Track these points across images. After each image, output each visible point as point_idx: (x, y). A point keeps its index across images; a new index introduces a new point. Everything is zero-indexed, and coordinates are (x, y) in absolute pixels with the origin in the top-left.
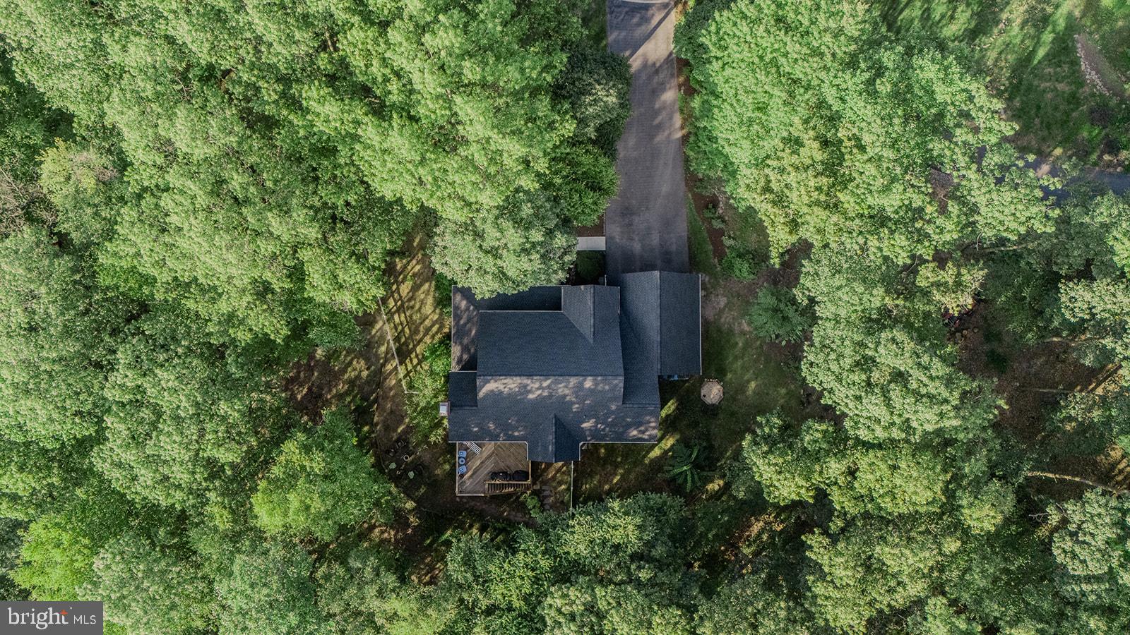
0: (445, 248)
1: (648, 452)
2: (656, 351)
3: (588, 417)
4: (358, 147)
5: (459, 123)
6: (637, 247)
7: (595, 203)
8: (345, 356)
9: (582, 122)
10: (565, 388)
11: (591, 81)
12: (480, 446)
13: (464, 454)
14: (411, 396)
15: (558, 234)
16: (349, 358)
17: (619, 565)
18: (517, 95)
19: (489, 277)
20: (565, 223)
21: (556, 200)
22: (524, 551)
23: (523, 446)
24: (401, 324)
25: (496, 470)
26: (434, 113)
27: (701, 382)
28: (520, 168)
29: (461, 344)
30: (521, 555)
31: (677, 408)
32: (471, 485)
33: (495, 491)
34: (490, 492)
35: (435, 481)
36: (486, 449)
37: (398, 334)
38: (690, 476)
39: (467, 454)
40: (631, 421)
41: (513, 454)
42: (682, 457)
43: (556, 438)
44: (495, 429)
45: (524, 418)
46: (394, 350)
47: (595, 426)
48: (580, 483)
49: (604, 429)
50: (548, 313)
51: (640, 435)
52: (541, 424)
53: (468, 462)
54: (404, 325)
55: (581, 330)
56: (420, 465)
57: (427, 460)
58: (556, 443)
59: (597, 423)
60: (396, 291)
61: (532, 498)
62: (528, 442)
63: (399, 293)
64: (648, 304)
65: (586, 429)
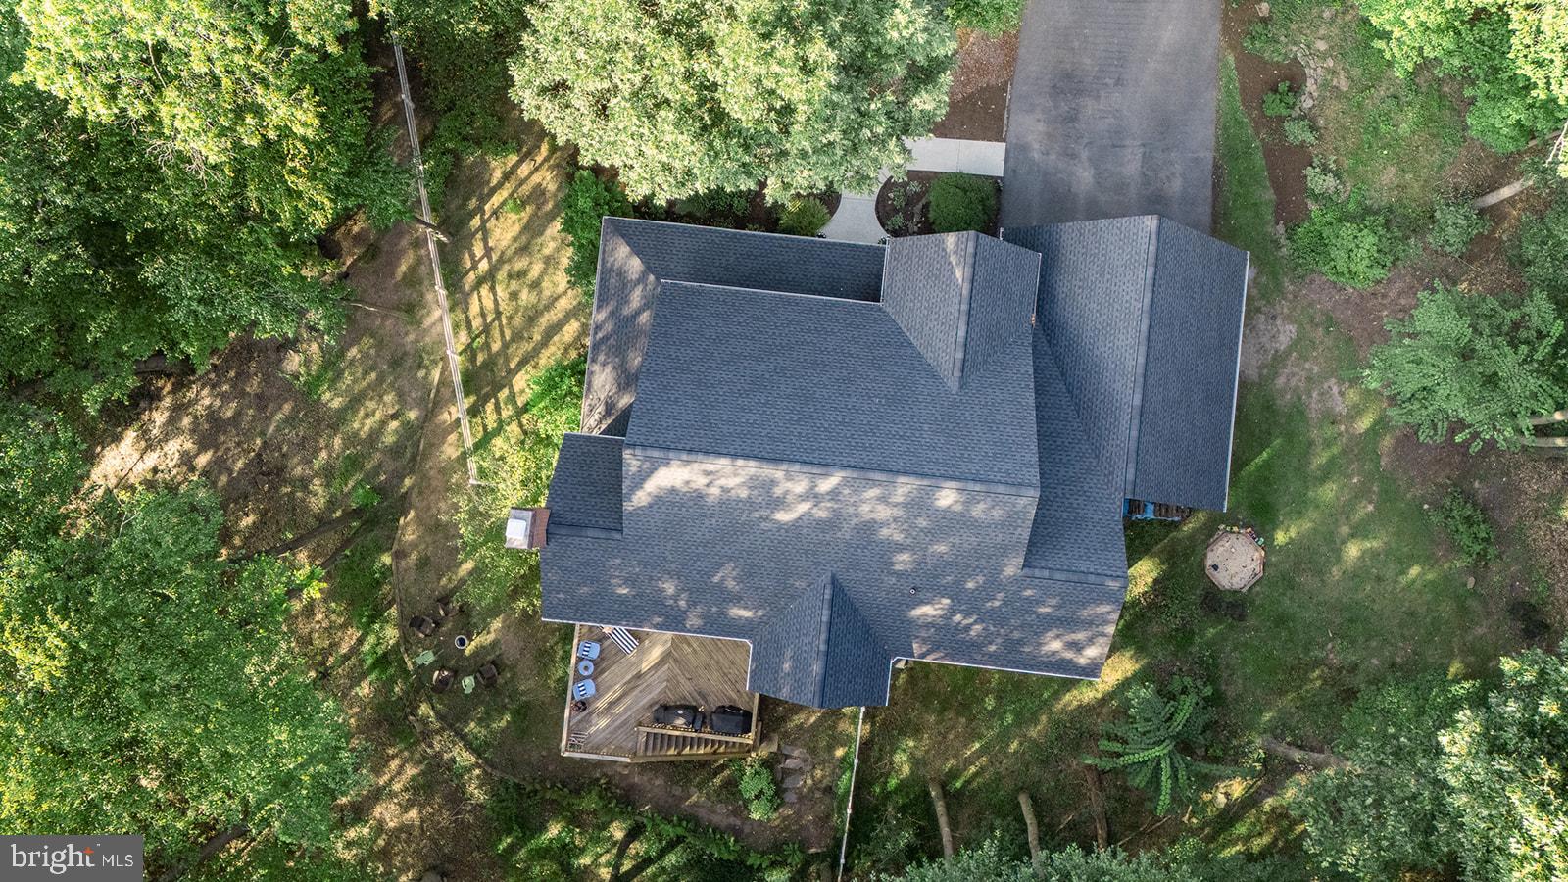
2: (1125, 431)
6: (1083, 177)
12: (637, 637)
13: (595, 650)
23: (742, 651)
25: (672, 698)
27: (1209, 533)
32: (603, 730)
33: (662, 753)
34: (649, 753)
35: (527, 705)
36: (653, 645)
37: (474, 340)
38: (1169, 773)
39: (601, 651)
40: (1048, 614)
41: (718, 663)
42: (1149, 720)
43: (828, 641)
44: (676, 598)
45: (747, 575)
46: (457, 379)
47: (947, 618)
48: (876, 747)
49: (968, 628)
50: (844, 303)
51: (1069, 655)
52: (793, 597)
53: (602, 672)
54: (489, 320)
55: (929, 356)
56: (493, 662)
57: (511, 652)
58: (827, 653)
59: (953, 611)
60: (479, 236)
61: (756, 773)
62: (753, 643)
63: (485, 240)
64: (1116, 306)
65: (920, 622)
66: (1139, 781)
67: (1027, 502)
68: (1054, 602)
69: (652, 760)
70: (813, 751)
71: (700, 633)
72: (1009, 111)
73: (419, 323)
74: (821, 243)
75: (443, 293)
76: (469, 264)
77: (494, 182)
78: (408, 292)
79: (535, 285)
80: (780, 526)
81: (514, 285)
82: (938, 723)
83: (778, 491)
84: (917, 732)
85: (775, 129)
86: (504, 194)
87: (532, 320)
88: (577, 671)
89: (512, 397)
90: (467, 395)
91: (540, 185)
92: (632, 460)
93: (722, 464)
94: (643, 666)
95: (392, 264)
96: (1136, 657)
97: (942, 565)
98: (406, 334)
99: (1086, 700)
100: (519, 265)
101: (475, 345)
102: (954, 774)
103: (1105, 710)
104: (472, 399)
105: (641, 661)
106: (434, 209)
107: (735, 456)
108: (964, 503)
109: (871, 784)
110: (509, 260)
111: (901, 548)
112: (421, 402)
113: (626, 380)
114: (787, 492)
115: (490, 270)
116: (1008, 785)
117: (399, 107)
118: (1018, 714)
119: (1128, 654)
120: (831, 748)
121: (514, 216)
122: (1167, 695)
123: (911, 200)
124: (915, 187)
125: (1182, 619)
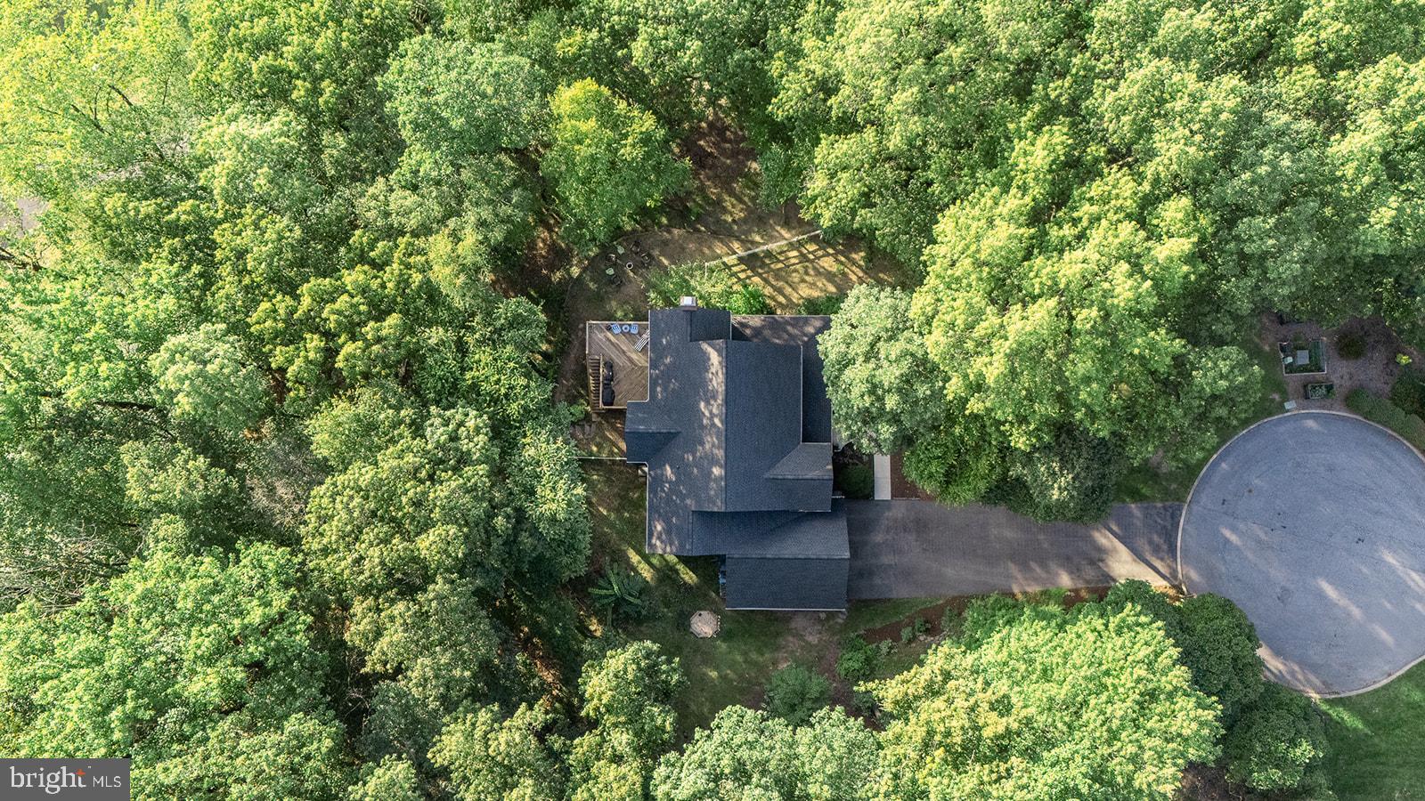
0: (877, 299)
1: (634, 548)
2: (754, 552)
3: (676, 470)
4: (996, 190)
5: (1025, 306)
6: (879, 538)
7: (931, 476)
8: (749, 195)
9: (1028, 458)
10: (712, 444)
11: (1077, 469)
12: (644, 350)
13: (634, 331)
14: (701, 268)
15: (894, 429)
16: (746, 199)
17: (511, 494)
18: (1059, 376)
19: (843, 348)
20: (906, 440)
21: (935, 428)
22: (527, 386)
23: (644, 397)
24: (788, 259)
25: (616, 368)
26: (1036, 276)
27: (716, 612)
28: (972, 377)
29: (763, 327)
30: (523, 381)
31: (685, 583)
32: (599, 340)
33: (591, 367)
34: (591, 361)
35: (602, 300)
36: (639, 356)
37: (775, 256)
38: (606, 594)
39: (635, 334)
40: (672, 522)
42: (628, 585)
43: (652, 433)
44: (664, 364)
46: (756, 249)
47: (667, 481)
48: (599, 467)
49: (663, 490)
50: (800, 427)
51: (656, 534)
52: (670, 417)
53: (625, 336)
54: (785, 262)
55: (779, 465)
56: (622, 282)
57: (628, 290)
58: (648, 433)
59: (670, 482)
60: (825, 252)
61: (582, 412)
62: (648, 402)
63: (823, 255)
64: (810, 545)
65: (664, 470)
66: (601, 582)
67: (718, 506)
68: (678, 524)
69: (585, 361)
70: (594, 438)
71: (650, 377)
73: (782, 229)
75: (797, 238)
76: (810, 250)
77: (851, 257)
78: (795, 221)
79: (802, 280)
80: (698, 404)
81: (802, 271)
83: (712, 402)
84: (608, 481)
86: (845, 262)
87: (786, 282)
88: (624, 324)
89: (749, 277)
90: (749, 255)
92: (722, 341)
93: (721, 377)
94: (630, 354)
96: (654, 581)
97: (689, 474)
98: (775, 222)
99: (632, 559)
101: (773, 257)
103: (629, 569)
104: (747, 259)
105: (632, 353)
107: (726, 382)
108: (716, 479)
110: (815, 268)
112: (742, 232)
113: (757, 332)
114: (713, 406)
115: (809, 259)
119: (655, 577)
120: (597, 446)
121: (835, 267)
122: (640, 593)
123: (859, 458)
124: (865, 459)
125: (675, 602)
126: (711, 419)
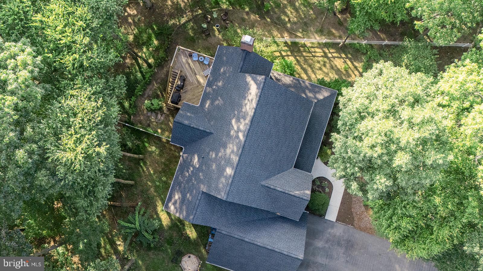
13: (206, 62)
27: (200, 258)
32: (182, 60)
33: (171, 77)
34: (172, 73)
35: (194, 42)
36: (204, 80)
37: (308, 48)
38: (130, 226)
39: (205, 64)
40: (187, 196)
41: (194, 98)
42: (147, 225)
43: (193, 128)
44: (216, 86)
45: (218, 107)
46: (297, 40)
47: (193, 166)
48: (158, 142)
49: (188, 171)
50: (295, 157)
51: (173, 201)
52: (209, 120)
53: (199, 63)
54: (313, 53)
55: (274, 178)
56: (209, 34)
57: (212, 40)
58: (190, 127)
60: (339, 56)
61: (159, 105)
62: (198, 107)
63: (338, 57)
64: (277, 240)
65: (193, 158)
66: (130, 217)
67: (222, 196)
68: (190, 199)
69: (170, 73)
70: (162, 123)
71: (204, 91)
72: (344, 225)
73: (316, 33)
74: (315, 157)
75: (324, 42)
76: (331, 51)
77: (355, 63)
78: (326, 32)
79: (320, 69)
80: (231, 120)
81: (322, 63)
82: (161, 162)
83: (242, 120)
84: (160, 155)
85: (356, 135)
86: (351, 65)
87: (310, 66)
88: (201, 56)
90: (291, 42)
91: (351, 77)
92: (261, 78)
93: (254, 104)
94: (198, 76)
95: (336, 29)
96: (167, 226)
97: (209, 167)
98: (314, 29)
99: (158, 208)
100: (328, 65)
101: (306, 48)
102: (145, 164)
103: (154, 213)
104: (290, 44)
105: (200, 75)
106: (350, 44)
107: (256, 110)
108: (226, 176)
109: (148, 138)
110: (330, 63)
111: (217, 155)
112: (292, 29)
114: (241, 123)
115: (328, 57)
116: (138, 179)
117: (384, 40)
118: (159, 186)
119: (169, 224)
120: (161, 128)
121: (343, 67)
122: (154, 232)
123: (323, 188)
124: (327, 190)
125: (176, 243)
126: (237, 132)
